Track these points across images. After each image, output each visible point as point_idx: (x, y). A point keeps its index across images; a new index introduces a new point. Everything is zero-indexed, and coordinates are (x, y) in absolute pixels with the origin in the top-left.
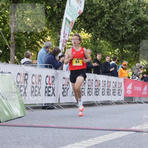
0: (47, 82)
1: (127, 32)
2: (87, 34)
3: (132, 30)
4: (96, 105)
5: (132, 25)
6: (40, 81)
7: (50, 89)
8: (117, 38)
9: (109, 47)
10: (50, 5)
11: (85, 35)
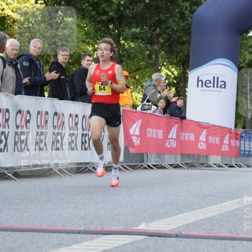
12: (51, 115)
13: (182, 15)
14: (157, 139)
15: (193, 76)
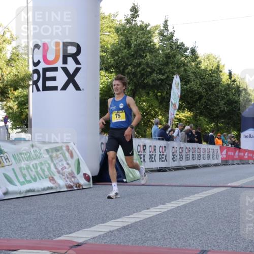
0: (161, 151)
1: (220, 110)
2: (189, 113)
3: (224, 109)
4: (199, 168)
5: (225, 104)
6: (155, 150)
7: (163, 156)
8: (213, 115)
9: (207, 122)
10: (160, 92)
11: (187, 114)
12: (196, 149)
13: (238, 114)
14: (232, 156)
15: (242, 134)
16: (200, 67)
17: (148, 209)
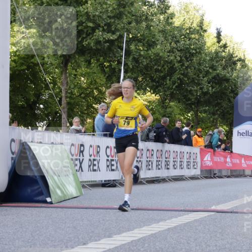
0: (108, 154)
1: (202, 92)
3: (208, 90)
5: (209, 83)
6: (98, 152)
8: (190, 100)
9: (181, 110)
10: (108, 62)
11: (151, 97)
13: (229, 100)
15: (235, 130)
16: (171, 23)
17: (84, 244)
